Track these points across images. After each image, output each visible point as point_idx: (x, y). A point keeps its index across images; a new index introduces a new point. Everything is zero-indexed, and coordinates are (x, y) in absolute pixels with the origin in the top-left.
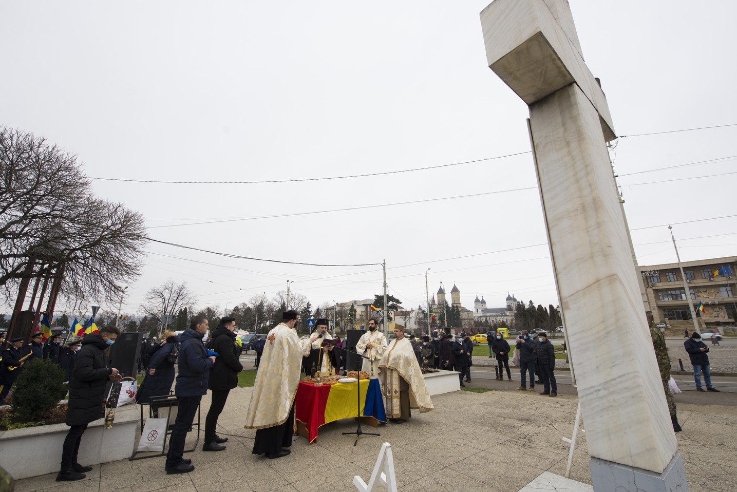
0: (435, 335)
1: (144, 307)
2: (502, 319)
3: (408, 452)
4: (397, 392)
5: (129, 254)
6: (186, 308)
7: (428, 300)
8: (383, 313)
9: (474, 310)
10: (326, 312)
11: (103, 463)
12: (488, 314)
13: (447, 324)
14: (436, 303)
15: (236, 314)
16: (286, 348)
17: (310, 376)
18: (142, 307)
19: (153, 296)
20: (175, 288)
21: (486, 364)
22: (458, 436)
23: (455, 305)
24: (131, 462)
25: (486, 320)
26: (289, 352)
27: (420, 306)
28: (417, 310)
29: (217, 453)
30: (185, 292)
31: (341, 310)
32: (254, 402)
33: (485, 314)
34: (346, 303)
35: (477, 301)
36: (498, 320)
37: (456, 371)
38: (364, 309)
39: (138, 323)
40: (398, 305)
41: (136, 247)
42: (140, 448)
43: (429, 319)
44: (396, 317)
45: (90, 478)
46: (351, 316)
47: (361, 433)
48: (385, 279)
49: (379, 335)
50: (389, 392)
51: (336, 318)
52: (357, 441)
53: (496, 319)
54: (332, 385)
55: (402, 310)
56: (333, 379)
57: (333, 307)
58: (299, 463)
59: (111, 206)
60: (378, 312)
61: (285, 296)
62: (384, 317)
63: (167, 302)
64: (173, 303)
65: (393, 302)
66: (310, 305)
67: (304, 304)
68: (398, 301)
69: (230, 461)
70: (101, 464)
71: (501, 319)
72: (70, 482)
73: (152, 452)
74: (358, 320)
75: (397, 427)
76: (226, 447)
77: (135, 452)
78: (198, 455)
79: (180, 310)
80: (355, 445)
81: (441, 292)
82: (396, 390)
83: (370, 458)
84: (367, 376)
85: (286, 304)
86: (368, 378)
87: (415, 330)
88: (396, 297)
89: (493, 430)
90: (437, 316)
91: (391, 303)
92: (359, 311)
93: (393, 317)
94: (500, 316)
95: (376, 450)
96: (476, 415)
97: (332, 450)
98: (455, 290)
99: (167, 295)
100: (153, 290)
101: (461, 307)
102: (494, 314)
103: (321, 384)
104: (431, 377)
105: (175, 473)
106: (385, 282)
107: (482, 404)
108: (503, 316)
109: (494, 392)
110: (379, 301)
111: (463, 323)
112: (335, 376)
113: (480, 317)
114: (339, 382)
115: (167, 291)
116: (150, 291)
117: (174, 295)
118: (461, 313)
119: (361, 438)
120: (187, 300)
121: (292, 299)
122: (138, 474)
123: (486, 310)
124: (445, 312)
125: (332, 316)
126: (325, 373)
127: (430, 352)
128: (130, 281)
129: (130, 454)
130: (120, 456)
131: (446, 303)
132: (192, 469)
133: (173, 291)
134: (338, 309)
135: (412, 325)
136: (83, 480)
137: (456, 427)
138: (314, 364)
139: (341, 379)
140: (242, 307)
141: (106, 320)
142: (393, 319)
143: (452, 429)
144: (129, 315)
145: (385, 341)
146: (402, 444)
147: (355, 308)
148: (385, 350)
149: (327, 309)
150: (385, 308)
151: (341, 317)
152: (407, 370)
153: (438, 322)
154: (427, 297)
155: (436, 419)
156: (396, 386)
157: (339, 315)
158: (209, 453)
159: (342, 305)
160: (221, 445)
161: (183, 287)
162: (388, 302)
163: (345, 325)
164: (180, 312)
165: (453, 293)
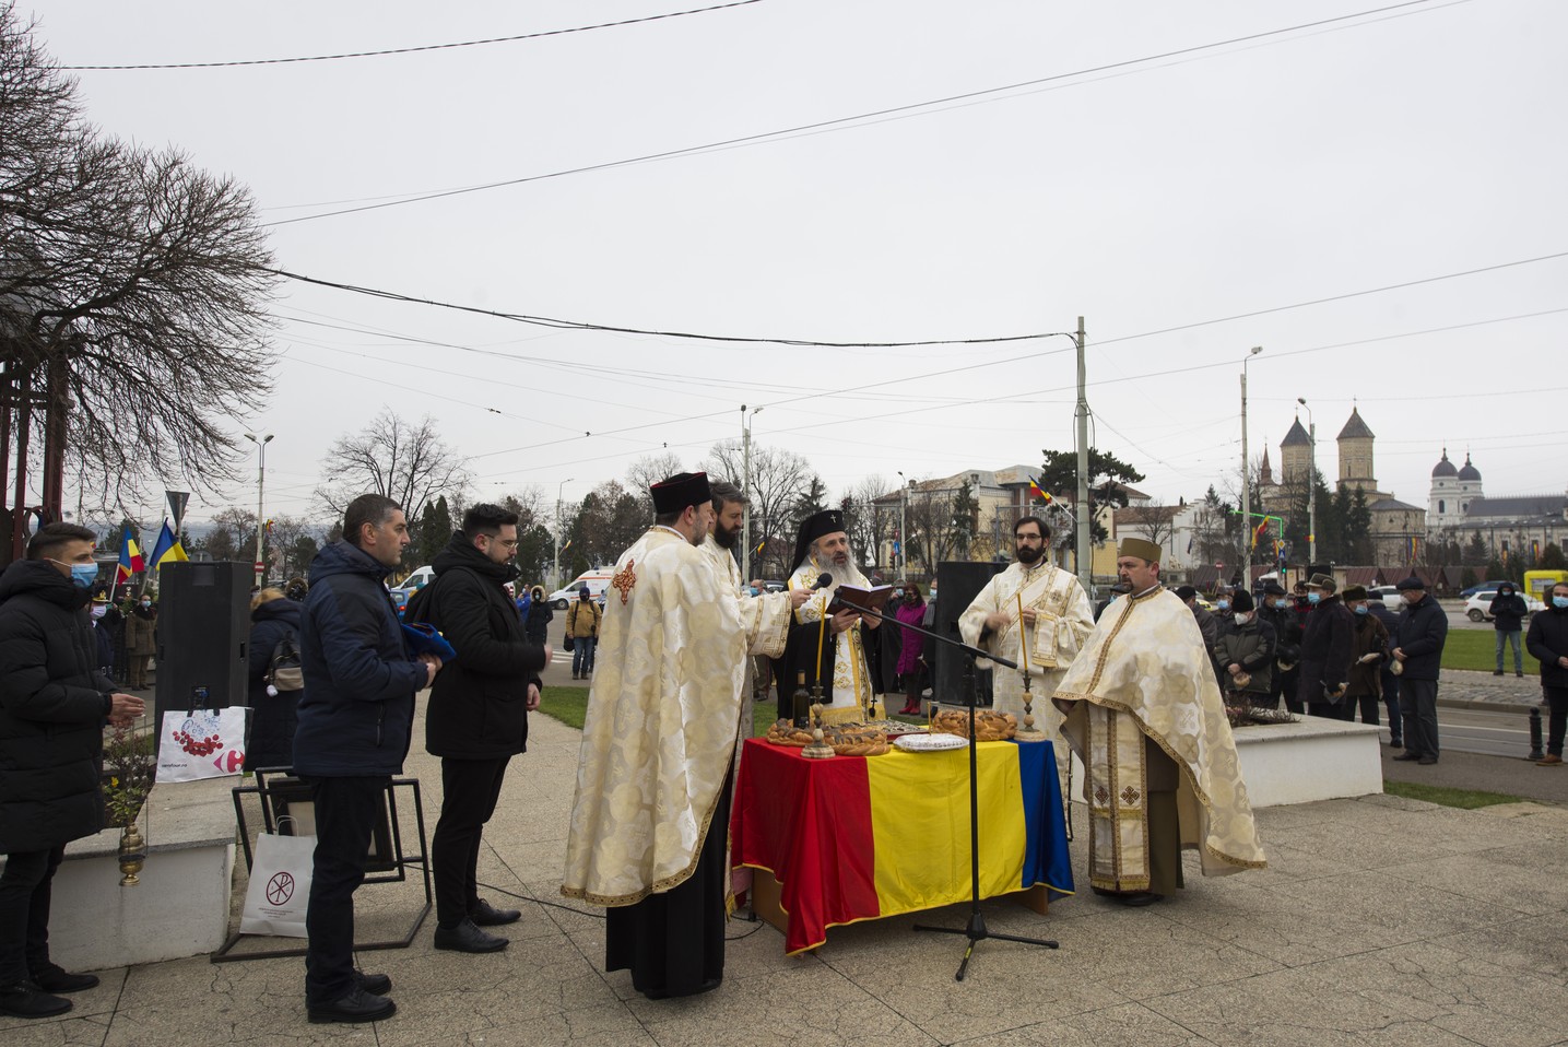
0: (1273, 589)
1: (326, 497)
2: (1547, 536)
3: (1174, 1029)
4: (1136, 796)
5: (227, 323)
6: (442, 499)
7: (1245, 468)
8: (1075, 512)
9: (1425, 505)
10: (877, 510)
11: (136, 965)
12: (1486, 520)
13: (1317, 552)
14: (1277, 477)
15: (593, 518)
16: (674, 616)
17: (791, 722)
18: (320, 498)
19: (346, 462)
20: (405, 438)
21: (1479, 699)
22: (1386, 981)
23: (1352, 486)
24: (213, 968)
25: (1477, 541)
26: (688, 634)
27: (1211, 491)
28: (1202, 505)
29: (478, 958)
30: (434, 450)
31: (927, 505)
32: (586, 807)
33: (1474, 520)
34: (943, 482)
35: (1444, 469)
36: (1527, 543)
37: (1365, 721)
38: (1004, 499)
39: (320, 544)
40: (1130, 485)
41: (246, 298)
42: (248, 923)
43: (1246, 534)
44: (1119, 528)
45: (84, 1014)
46: (961, 523)
47: (983, 935)
48: (1082, 386)
49: (1058, 578)
50: (1102, 796)
51: (909, 530)
52: (965, 962)
53: (1519, 537)
54: (869, 759)
55: (1145, 504)
56: (873, 736)
57: (898, 492)
58: (747, 1026)
59: (149, 163)
60: (1056, 509)
61: (738, 458)
62: (1075, 525)
63: (386, 480)
64: (403, 483)
65: (1111, 475)
66: (822, 487)
67: (801, 484)
68: (1128, 473)
69: (516, 993)
70: (129, 966)
71: (1541, 539)
72: (25, 1021)
73: (282, 937)
74: (986, 536)
75: (1125, 918)
76: (507, 942)
77: (233, 937)
78: (417, 963)
79: (425, 504)
80: (959, 978)
81: (1298, 438)
82: (1129, 789)
83: (1016, 1036)
84: (1008, 731)
85: (743, 482)
86: (1011, 739)
87: (1189, 573)
88: (1123, 458)
89: (1549, 968)
90: (1278, 526)
91: (1102, 479)
92: (989, 506)
93: (1110, 529)
94: (1538, 526)
95: (1039, 1005)
96: (1462, 897)
97: (872, 987)
98: (1356, 432)
99: (383, 460)
100: (344, 445)
101: (1374, 492)
102: (1513, 519)
103: (828, 752)
104: (1263, 742)
105: (333, 1021)
106: (1082, 399)
107: (1486, 854)
108: (1553, 526)
109: (1527, 807)
110: (1060, 472)
111: (1381, 551)
112: (881, 726)
113: (1455, 528)
114: (897, 748)
115: (382, 447)
116: (336, 448)
117: (405, 458)
118: (1375, 514)
119: (985, 951)
120: (443, 474)
121: (760, 468)
122: (225, 1011)
123: (1478, 505)
124: (1310, 509)
125: (894, 523)
126: (852, 712)
127: (1263, 648)
128: (244, 408)
129: (216, 942)
130: (185, 948)
131: (1318, 477)
132: (389, 1010)
133: (400, 446)
134: (914, 500)
135: (1179, 553)
136: (64, 1016)
137: (1377, 941)
138: (802, 678)
139: (907, 738)
140: (608, 493)
141: (235, 536)
142: (1110, 535)
143: (1357, 945)
144: (294, 521)
145: (1083, 606)
146: (1147, 991)
147: (972, 495)
148: (1087, 635)
149: (877, 501)
150: (1082, 494)
151: (927, 527)
152: (1173, 717)
153: (1280, 544)
154: (1245, 456)
155: (1286, 901)
156: (1130, 772)
157: (918, 519)
158: (453, 958)
159: (929, 488)
160: (495, 932)
161: (424, 436)
162: (1093, 473)
163: (941, 552)
164: (426, 509)
165: (1345, 443)
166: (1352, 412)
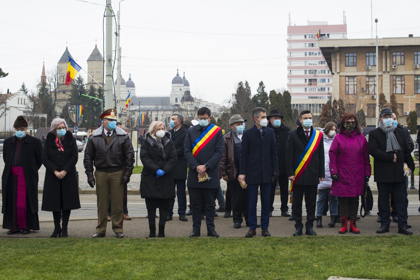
23: (96, 87)
165: (91, 62)
166: (95, 47)
